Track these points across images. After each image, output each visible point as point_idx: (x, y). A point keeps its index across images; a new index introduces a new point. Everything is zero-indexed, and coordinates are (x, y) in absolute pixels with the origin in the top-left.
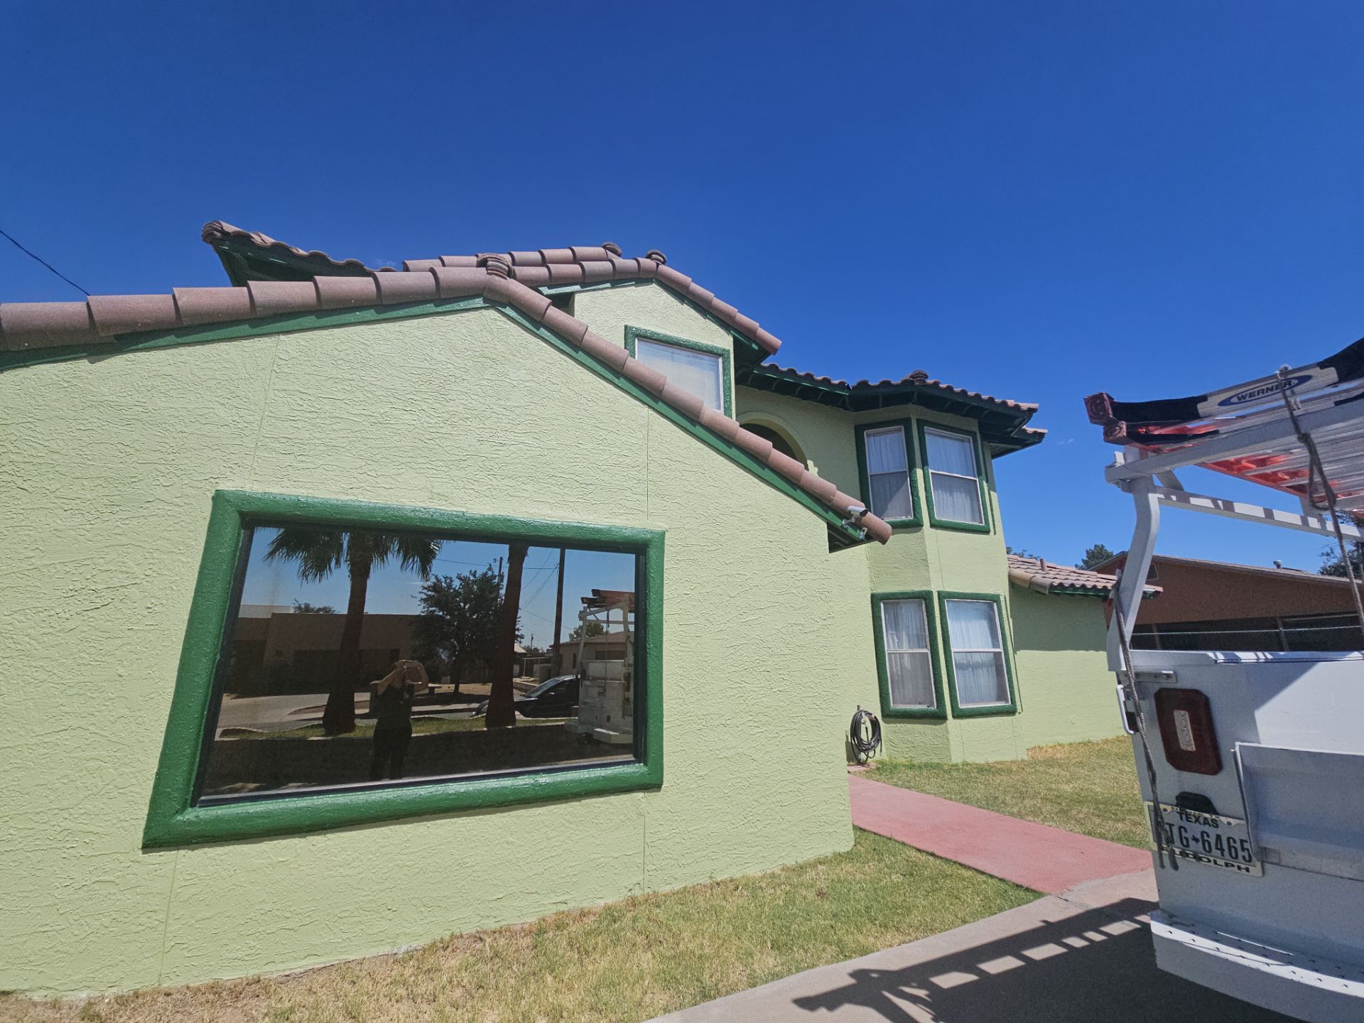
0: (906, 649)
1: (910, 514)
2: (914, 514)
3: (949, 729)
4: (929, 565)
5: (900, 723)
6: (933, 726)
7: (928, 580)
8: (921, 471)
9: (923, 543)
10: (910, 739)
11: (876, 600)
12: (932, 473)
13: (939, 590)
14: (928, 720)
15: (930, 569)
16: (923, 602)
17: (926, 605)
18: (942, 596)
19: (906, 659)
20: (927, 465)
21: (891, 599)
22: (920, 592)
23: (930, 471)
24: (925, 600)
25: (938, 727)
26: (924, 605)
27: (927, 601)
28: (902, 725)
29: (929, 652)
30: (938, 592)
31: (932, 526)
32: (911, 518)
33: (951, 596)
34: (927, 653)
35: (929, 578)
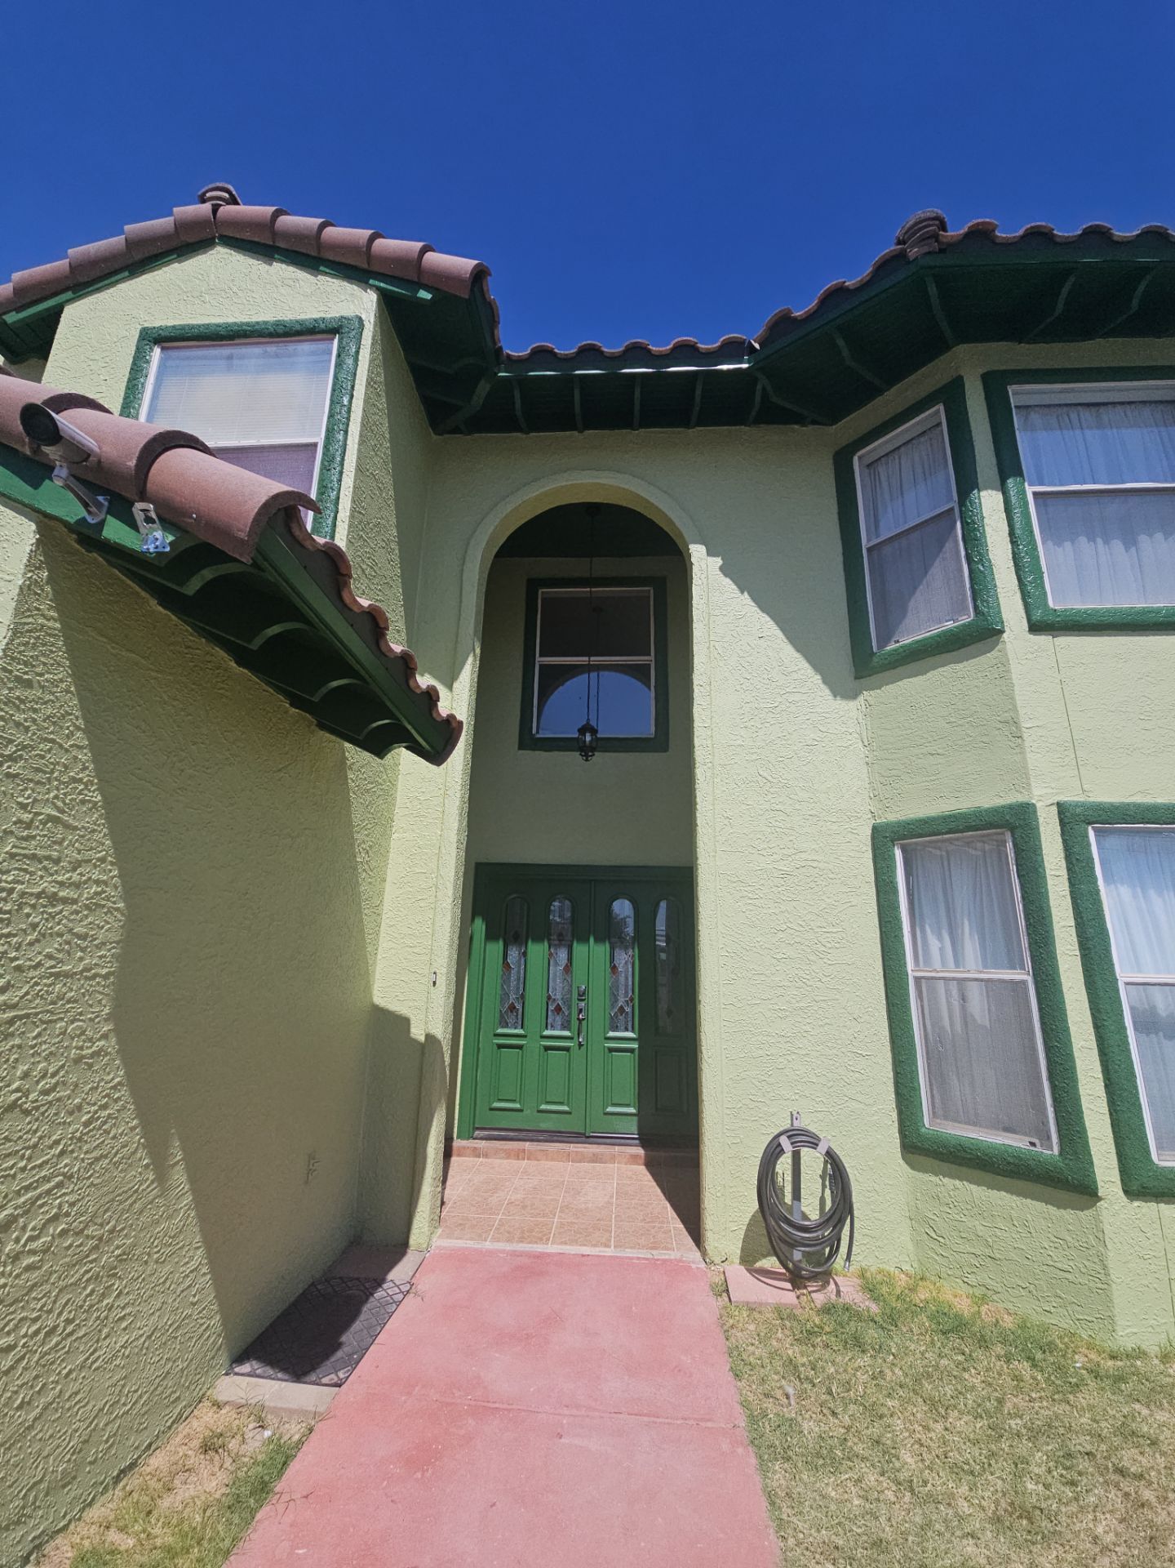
0: (973, 966)
1: (963, 610)
2: (976, 607)
3: (1107, 1228)
4: (1025, 736)
5: (951, 1176)
6: (1052, 1209)
7: (1022, 775)
8: (999, 496)
9: (1005, 675)
10: (980, 1230)
11: (883, 838)
12: (1035, 494)
13: (1063, 798)
14: (1038, 1188)
15: (1027, 744)
16: (1008, 837)
17: (1015, 845)
18: (1072, 819)
19: (975, 994)
20: (1018, 472)
21: (921, 836)
22: (995, 811)
23: (1029, 491)
24: (1012, 829)
25: (1068, 1214)
26: (1010, 845)
27: (1018, 832)
28: (957, 1182)
29: (1030, 979)
30: (1062, 808)
31: (1035, 628)
32: (967, 618)
33: (1109, 817)
34: (1024, 982)
35: (1025, 767)
